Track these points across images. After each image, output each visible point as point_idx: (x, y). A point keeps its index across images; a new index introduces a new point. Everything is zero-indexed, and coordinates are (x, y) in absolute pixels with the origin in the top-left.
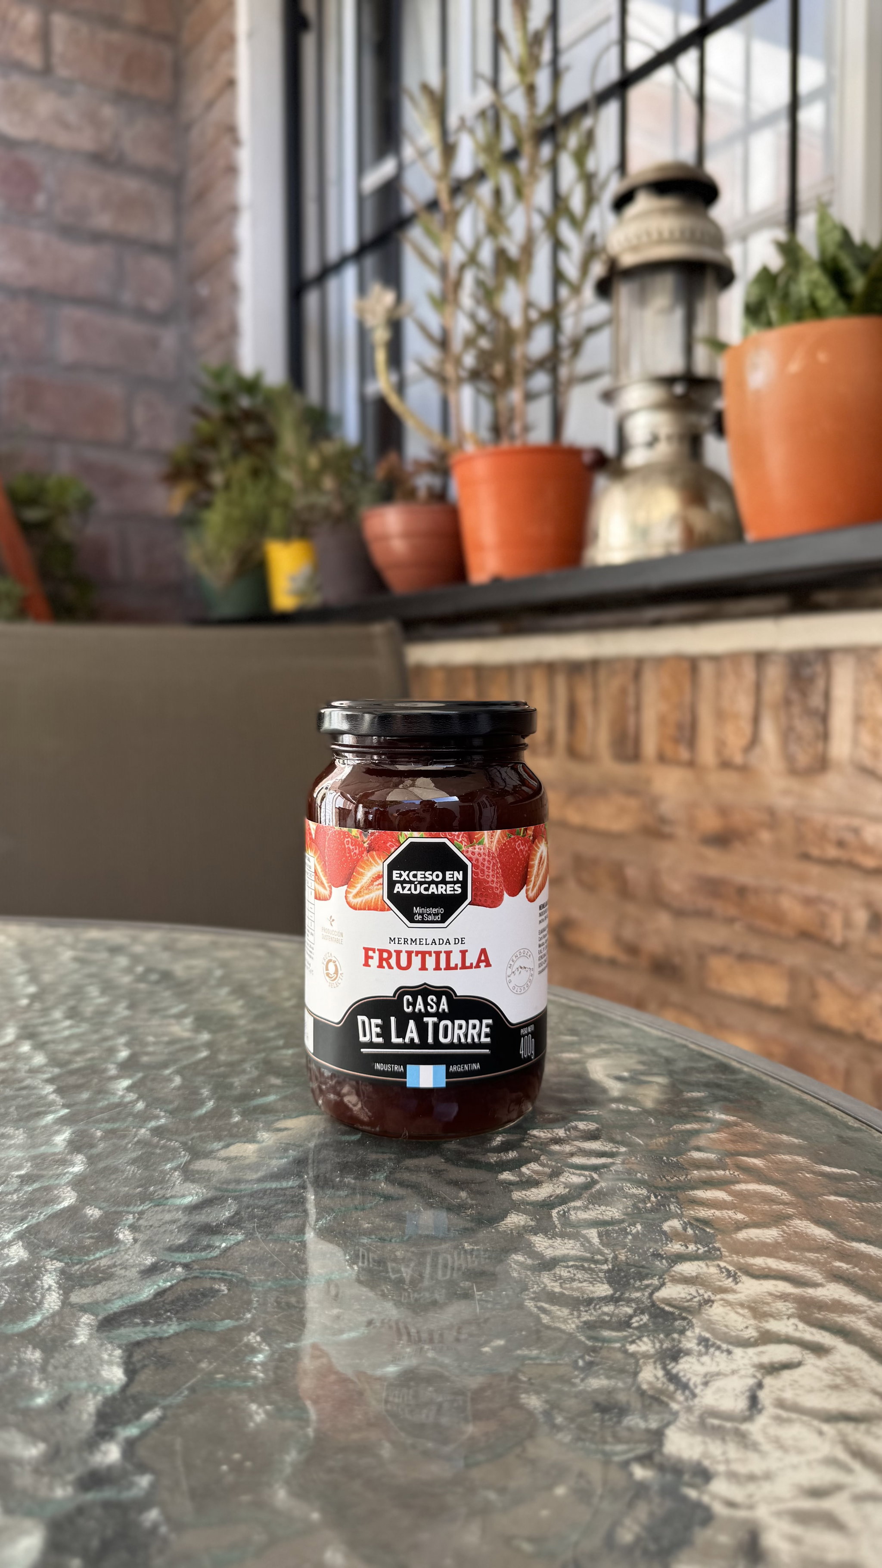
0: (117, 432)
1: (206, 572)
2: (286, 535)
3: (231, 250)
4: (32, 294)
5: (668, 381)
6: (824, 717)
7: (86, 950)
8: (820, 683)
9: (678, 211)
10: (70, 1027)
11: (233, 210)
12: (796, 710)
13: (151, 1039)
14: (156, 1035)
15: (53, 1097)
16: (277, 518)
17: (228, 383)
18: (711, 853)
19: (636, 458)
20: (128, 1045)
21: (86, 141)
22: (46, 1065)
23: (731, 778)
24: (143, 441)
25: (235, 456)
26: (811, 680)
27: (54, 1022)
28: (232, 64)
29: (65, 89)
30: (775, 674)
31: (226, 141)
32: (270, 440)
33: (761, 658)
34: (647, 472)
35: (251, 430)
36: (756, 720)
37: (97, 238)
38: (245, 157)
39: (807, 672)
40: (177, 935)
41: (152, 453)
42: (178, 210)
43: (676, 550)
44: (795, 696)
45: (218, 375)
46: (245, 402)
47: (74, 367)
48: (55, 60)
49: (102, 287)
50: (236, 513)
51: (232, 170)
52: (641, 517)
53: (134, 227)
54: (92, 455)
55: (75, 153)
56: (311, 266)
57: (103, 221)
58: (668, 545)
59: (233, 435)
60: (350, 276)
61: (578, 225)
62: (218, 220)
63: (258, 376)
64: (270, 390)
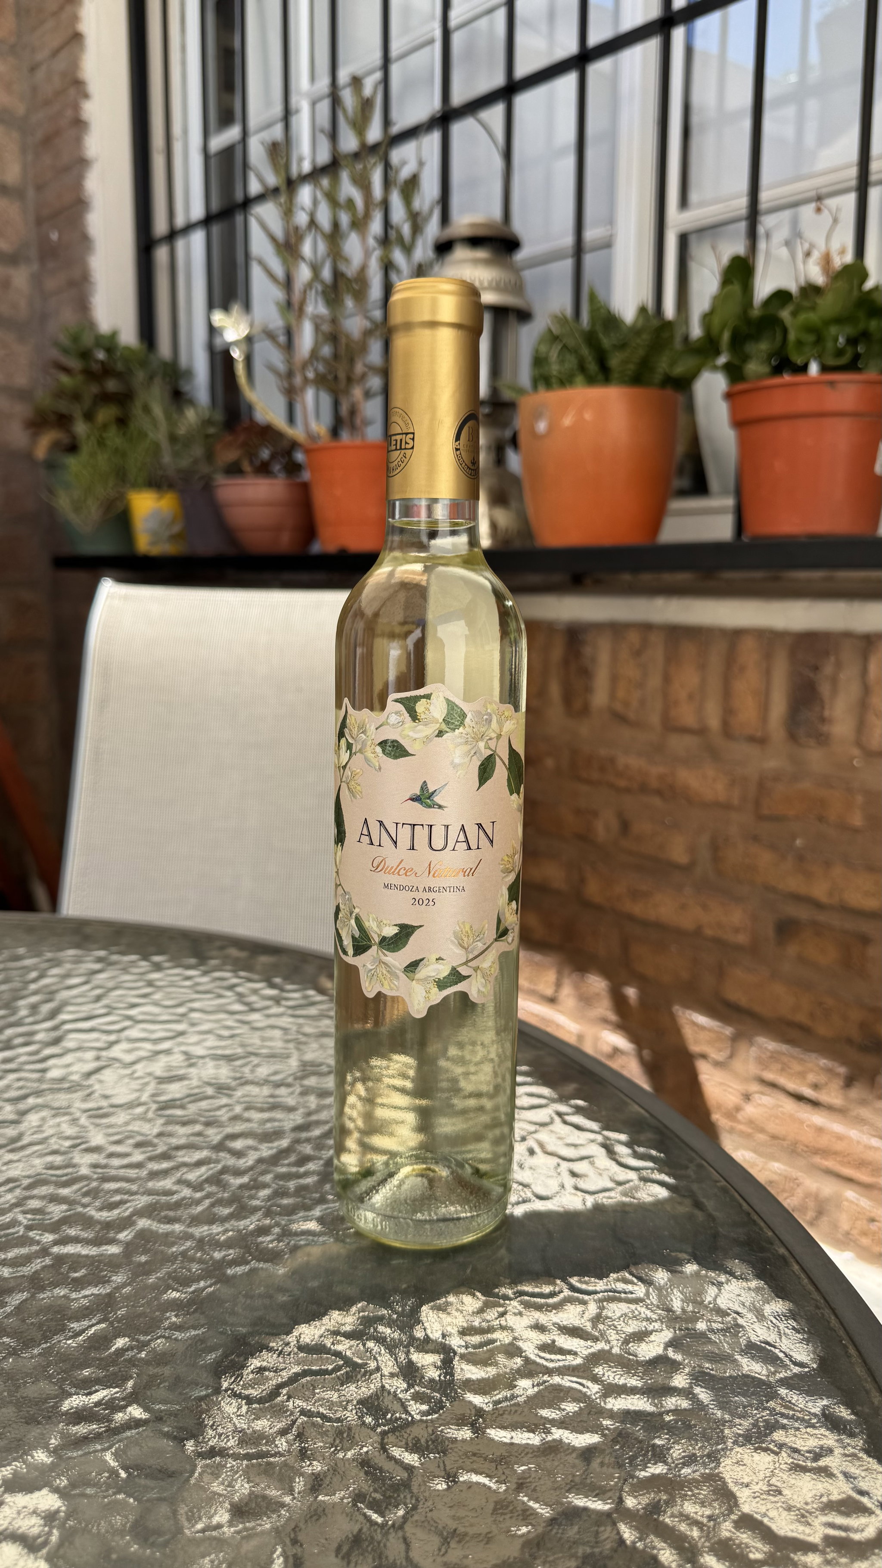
1: (73, 518)
3: (81, 201)
6: (589, 676)
8: (589, 649)
9: (487, 262)
11: (82, 163)
12: (571, 669)
17: (86, 340)
25: (97, 408)
26: (583, 645)
28: (78, 18)
31: (72, 91)
32: (128, 395)
35: (111, 385)
36: (543, 673)
38: (92, 111)
39: (579, 639)
42: (25, 151)
44: (570, 657)
45: (77, 335)
46: (101, 355)
51: (80, 124)
56: (160, 227)
59: (93, 388)
60: (198, 238)
61: (408, 250)
62: (67, 169)
63: (114, 335)
64: (127, 348)
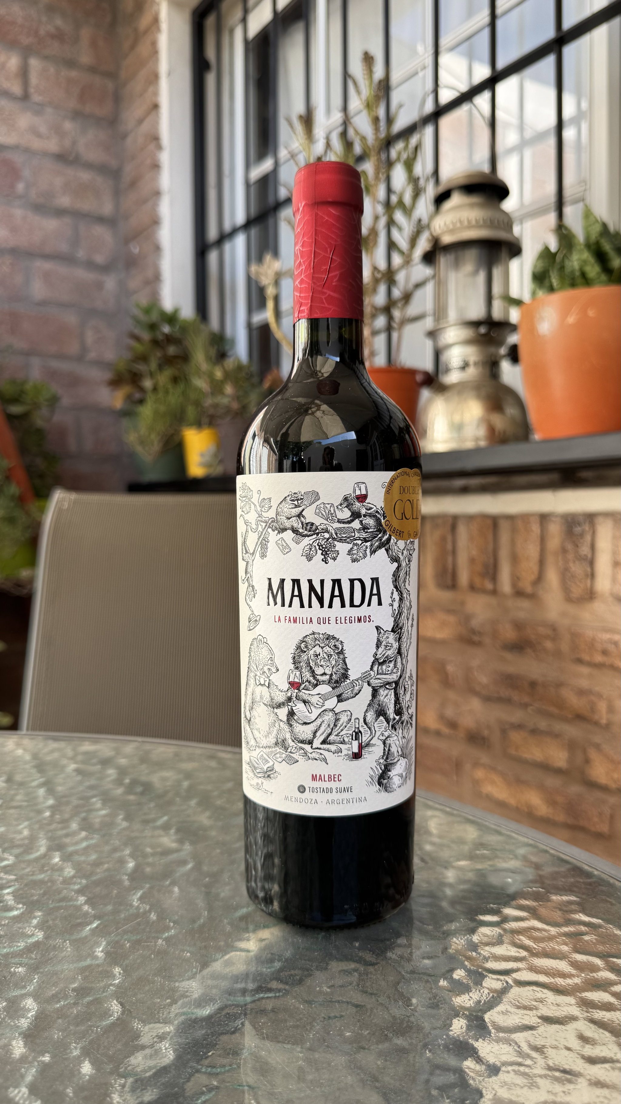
0: (73, 348)
1: (139, 449)
2: (199, 425)
3: (155, 222)
4: (14, 252)
5: (475, 324)
6: (591, 563)
7: (83, 762)
8: (588, 538)
9: (481, 206)
10: (86, 838)
11: (157, 194)
12: (571, 556)
13: (149, 850)
14: (152, 847)
15: (86, 908)
16: (191, 412)
17: (154, 317)
18: (509, 656)
19: (453, 378)
20: (132, 856)
21: (52, 145)
22: (74, 877)
23: (525, 604)
24: (92, 355)
25: (160, 367)
26: (582, 535)
27: (74, 834)
28: (156, 94)
29: (38, 110)
30: (555, 529)
31: (152, 146)
32: (185, 357)
33: (544, 518)
34: (461, 387)
35: (172, 350)
36: (542, 562)
37: (60, 212)
38: (165, 158)
39: (578, 530)
40: (148, 747)
41: (99, 363)
42: (117, 193)
43: (483, 443)
44: (569, 546)
45: (147, 311)
46: (166, 329)
47: (43, 303)
48: (32, 90)
49: (64, 247)
50: (162, 408)
51: (156, 166)
52: (457, 418)
53: (87, 205)
54: (55, 364)
55: (45, 154)
56: (212, 233)
57: (65, 201)
58: (477, 439)
59: (159, 354)
60: (240, 241)
61: (408, 212)
62: (145, 201)
63: (176, 311)
64: (185, 321)
